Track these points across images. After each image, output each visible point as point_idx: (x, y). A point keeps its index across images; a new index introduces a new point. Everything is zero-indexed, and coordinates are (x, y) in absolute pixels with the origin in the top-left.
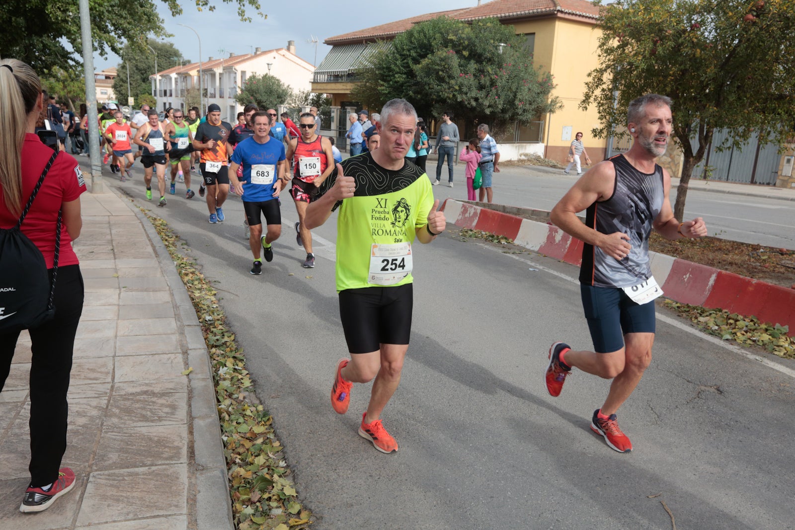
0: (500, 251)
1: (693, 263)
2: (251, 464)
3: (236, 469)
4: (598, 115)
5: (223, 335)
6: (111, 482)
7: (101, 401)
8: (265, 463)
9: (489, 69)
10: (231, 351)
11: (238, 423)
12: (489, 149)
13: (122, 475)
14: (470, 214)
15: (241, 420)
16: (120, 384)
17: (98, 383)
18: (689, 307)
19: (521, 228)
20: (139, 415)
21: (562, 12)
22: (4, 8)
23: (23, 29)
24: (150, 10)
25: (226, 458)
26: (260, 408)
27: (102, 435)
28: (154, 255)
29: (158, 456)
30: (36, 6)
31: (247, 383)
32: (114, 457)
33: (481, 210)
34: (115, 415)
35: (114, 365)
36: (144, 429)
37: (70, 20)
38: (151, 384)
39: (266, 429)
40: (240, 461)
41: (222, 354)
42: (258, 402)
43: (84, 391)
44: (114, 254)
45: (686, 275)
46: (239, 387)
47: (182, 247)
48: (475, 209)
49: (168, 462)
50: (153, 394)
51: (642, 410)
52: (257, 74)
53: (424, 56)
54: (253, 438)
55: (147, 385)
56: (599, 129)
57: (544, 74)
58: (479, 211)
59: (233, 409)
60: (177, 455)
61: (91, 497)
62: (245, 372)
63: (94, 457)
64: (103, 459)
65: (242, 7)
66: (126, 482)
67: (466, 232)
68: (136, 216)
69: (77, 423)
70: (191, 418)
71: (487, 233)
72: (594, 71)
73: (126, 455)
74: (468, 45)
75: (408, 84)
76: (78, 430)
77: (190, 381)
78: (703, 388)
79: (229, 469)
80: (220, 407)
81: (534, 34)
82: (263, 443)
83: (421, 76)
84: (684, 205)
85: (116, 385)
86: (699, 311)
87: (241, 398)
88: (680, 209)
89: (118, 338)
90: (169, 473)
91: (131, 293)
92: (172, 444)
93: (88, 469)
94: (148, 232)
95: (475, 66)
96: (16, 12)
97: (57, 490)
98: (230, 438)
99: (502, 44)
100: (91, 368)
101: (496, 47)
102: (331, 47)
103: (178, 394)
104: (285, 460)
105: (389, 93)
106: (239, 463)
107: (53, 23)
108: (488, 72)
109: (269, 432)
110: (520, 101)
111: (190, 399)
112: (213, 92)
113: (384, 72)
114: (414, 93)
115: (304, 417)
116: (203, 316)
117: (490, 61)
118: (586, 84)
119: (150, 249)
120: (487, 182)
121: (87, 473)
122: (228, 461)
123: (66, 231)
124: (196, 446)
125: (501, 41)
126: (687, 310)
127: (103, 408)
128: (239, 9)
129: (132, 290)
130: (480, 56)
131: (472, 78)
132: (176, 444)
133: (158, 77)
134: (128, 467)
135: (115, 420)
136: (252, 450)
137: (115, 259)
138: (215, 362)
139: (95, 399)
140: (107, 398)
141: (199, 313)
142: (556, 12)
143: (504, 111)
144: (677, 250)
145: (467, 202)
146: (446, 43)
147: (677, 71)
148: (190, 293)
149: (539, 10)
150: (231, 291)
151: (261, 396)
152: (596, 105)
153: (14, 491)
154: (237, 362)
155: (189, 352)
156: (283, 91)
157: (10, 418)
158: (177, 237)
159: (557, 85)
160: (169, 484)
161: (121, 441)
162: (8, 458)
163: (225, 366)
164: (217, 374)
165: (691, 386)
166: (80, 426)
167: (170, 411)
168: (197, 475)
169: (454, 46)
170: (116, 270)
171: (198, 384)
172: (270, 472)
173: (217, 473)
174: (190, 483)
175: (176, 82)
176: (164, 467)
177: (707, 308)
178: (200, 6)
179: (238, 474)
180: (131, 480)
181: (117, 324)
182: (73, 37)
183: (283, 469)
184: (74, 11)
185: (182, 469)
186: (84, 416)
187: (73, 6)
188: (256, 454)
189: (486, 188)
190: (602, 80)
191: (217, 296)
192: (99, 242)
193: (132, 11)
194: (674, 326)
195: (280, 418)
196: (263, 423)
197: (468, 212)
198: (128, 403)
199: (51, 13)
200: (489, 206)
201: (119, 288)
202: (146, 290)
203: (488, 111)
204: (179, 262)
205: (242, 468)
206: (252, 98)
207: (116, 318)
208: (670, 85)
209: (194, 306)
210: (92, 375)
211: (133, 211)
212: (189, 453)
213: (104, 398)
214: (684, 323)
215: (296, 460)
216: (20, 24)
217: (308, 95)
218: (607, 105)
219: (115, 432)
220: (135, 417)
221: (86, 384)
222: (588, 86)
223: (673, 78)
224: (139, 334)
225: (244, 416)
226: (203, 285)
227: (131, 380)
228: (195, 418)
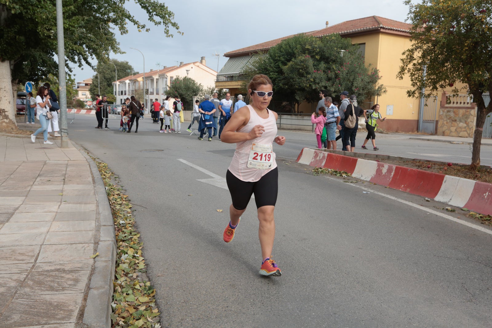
0: (342, 181)
1: (490, 184)
2: (132, 326)
4: (411, 82)
5: (131, 234)
7: (22, 276)
8: (143, 325)
9: (334, 67)
10: (134, 244)
11: (128, 294)
12: (333, 113)
14: (320, 157)
16: (40, 264)
17: (24, 263)
18: (490, 217)
19: (357, 165)
20: (47, 286)
21: (384, 28)
22: (12, 30)
23: (24, 44)
24: (111, 37)
25: (112, 320)
26: (148, 284)
27: (13, 300)
28: (92, 182)
29: (53, 317)
31: (142, 266)
32: (16, 317)
33: (328, 154)
34: (29, 286)
35: (40, 251)
36: (49, 296)
37: (52, 35)
38: (65, 264)
39: (150, 299)
40: (123, 324)
41: (127, 246)
42: (147, 280)
43: (10, 269)
44: (64, 182)
45: (486, 193)
46: (135, 269)
47: (115, 179)
48: (323, 154)
49: (60, 321)
50: (64, 271)
51: (458, 290)
52: (180, 77)
53: (289, 60)
55: (61, 264)
56: (412, 90)
57: (372, 69)
58: (326, 155)
59: (126, 284)
60: (69, 316)
62: (141, 258)
64: (7, 319)
65: (167, 28)
67: (317, 169)
68: (87, 160)
70: (88, 287)
71: (332, 170)
72: (407, 51)
73: (27, 316)
74: (319, 52)
75: (279, 79)
77: (95, 262)
80: (116, 282)
81: (364, 44)
82: (145, 310)
83: (287, 73)
85: (37, 265)
87: (135, 276)
88: (477, 147)
89: (49, 233)
91: (68, 205)
92: (68, 307)
94: (92, 170)
95: (324, 65)
96: (19, 33)
98: (119, 305)
99: (343, 51)
100: (21, 252)
101: (339, 53)
102: (228, 58)
103: (82, 271)
104: (160, 323)
106: (121, 325)
108: (334, 69)
109: (151, 302)
110: (356, 87)
111: (91, 275)
112: (152, 91)
113: (262, 71)
114: (283, 84)
115: (181, 290)
116: (118, 221)
117: (334, 61)
118: (401, 60)
119: (90, 179)
120: (332, 137)
122: (113, 323)
124: (86, 309)
125: (342, 48)
126: (489, 219)
127: (21, 281)
128: (165, 29)
129: (69, 203)
130: (328, 58)
131: (322, 73)
132: (70, 308)
133: (117, 83)
134: (25, 325)
135: (27, 290)
136: (135, 315)
138: (120, 251)
139: (17, 274)
140: (27, 273)
141: (116, 219)
142: (379, 29)
144: (476, 176)
145: (318, 150)
146: (304, 51)
147: (471, 43)
149: (368, 28)
150: (143, 206)
152: (410, 75)
154: (137, 251)
155: (100, 243)
156: (197, 87)
158: (112, 173)
161: (27, 305)
163: (127, 253)
164: (120, 259)
167: (73, 284)
169: (310, 53)
170: (62, 191)
171: (100, 264)
175: (129, 85)
176: (55, 325)
178: (140, 29)
181: (51, 224)
184: (55, 30)
186: (3, 287)
188: (137, 318)
189: (332, 141)
190: (413, 57)
191: (132, 209)
192: (56, 175)
193: (96, 33)
194: (479, 230)
195: (161, 292)
196: (148, 294)
197: (319, 157)
198: (41, 277)
199: (40, 31)
200: (334, 152)
201: (61, 202)
202: (80, 203)
203: (333, 95)
204: (110, 187)
206: (176, 92)
207: (52, 220)
208: (465, 54)
209: (112, 214)
210: (21, 258)
211: (85, 158)
212: (79, 315)
213: (24, 273)
214: (487, 228)
215: (169, 323)
216: (21, 40)
217: (213, 90)
218: (418, 75)
219: (24, 299)
220: (44, 287)
221: (14, 264)
222: (403, 62)
223: (467, 48)
224: (65, 230)
225: (134, 289)
226: (123, 202)
227: (50, 261)
228: (92, 289)
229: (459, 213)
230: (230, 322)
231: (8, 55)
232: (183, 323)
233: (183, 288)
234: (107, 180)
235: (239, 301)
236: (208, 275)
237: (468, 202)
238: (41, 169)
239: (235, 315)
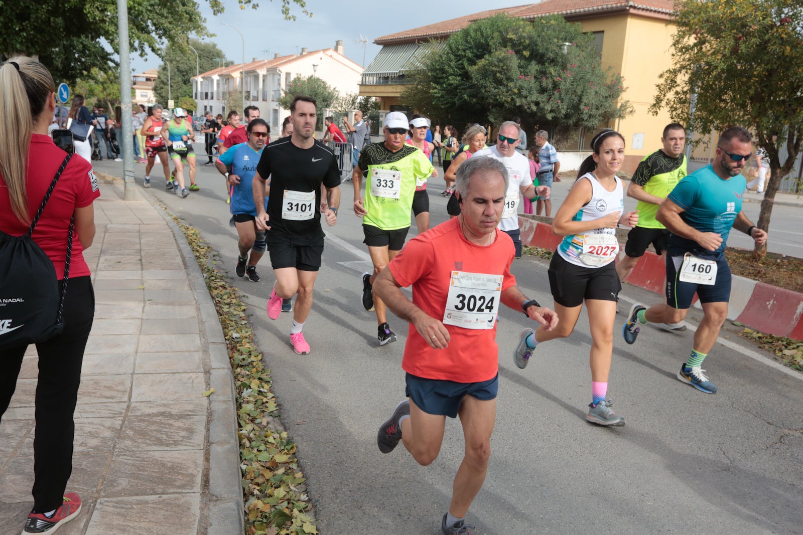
1: (777, 288)
2: (271, 496)
3: (253, 501)
5: (250, 354)
6: (118, 510)
7: (116, 421)
8: (285, 496)
9: (552, 70)
10: (258, 372)
11: (259, 451)
13: (131, 503)
14: (525, 228)
15: (262, 447)
16: (137, 404)
17: (114, 402)
18: (772, 338)
20: (154, 439)
21: (635, 8)
22: (43, 8)
23: (62, 30)
24: (193, 9)
25: (244, 489)
26: (284, 435)
27: (114, 459)
28: (183, 266)
29: (170, 483)
30: (75, 6)
31: (272, 406)
32: (123, 483)
33: (538, 224)
34: (129, 437)
35: (132, 383)
36: (158, 453)
37: (108, 20)
38: (170, 404)
39: (289, 458)
40: (258, 493)
41: (248, 375)
42: (281, 428)
43: (99, 411)
44: (142, 265)
45: (769, 301)
46: (263, 412)
47: (214, 258)
48: (530, 223)
49: (178, 491)
50: (171, 416)
51: (713, 454)
52: (302, 76)
53: (480, 57)
54: (273, 466)
55: (164, 405)
57: (613, 76)
58: (535, 226)
59: (255, 434)
60: (190, 484)
61: (96, 525)
62: (270, 395)
63: (102, 482)
64: (112, 485)
65: (287, 5)
66: (134, 511)
68: (167, 224)
69: (89, 445)
70: (208, 442)
71: (543, 249)
72: (666, 72)
73: (137, 481)
74: (529, 45)
75: (462, 87)
76: (88, 452)
77: (210, 403)
78: (786, 431)
79: (246, 501)
80: (241, 432)
81: (603, 32)
82: (284, 474)
83: (477, 78)
84: (768, 221)
85: (133, 405)
86: (784, 343)
87: (264, 423)
89: (138, 354)
90: (180, 503)
91: (156, 306)
92: (187, 470)
93: (96, 495)
94: (179, 242)
95: (537, 67)
96: (54, 12)
97: (61, 516)
98: (250, 466)
99: (567, 44)
100: (108, 385)
101: (560, 47)
102: (381, 47)
103: (196, 416)
104: (307, 493)
105: (442, 96)
106: (257, 495)
107: (92, 23)
108: (551, 74)
109: (292, 462)
110: (586, 105)
111: (209, 422)
112: (255, 95)
113: (437, 74)
114: (470, 96)
115: (331, 446)
116: (230, 333)
117: (553, 61)
118: (658, 86)
119: (179, 260)
121: (94, 499)
122: (246, 492)
123: (78, 240)
124: (211, 474)
125: (565, 40)
126: (771, 341)
127: (117, 429)
128: (283, 7)
129: (157, 304)
130: (543, 56)
131: (533, 81)
132: (190, 471)
133: (199, 79)
134: (137, 495)
135: (128, 443)
136: (273, 481)
137: (142, 270)
138: (239, 383)
139: (110, 419)
140: (121, 418)
141: (226, 330)
142: (628, 8)
143: (567, 116)
144: (759, 272)
146: (505, 42)
147: (763, 71)
148: (218, 308)
149: (609, 6)
150: (261, 307)
151: (286, 421)
152: (669, 109)
153: (17, 515)
154: (263, 384)
155: (212, 371)
156: (329, 93)
157: (20, 437)
158: (209, 247)
159: (627, 88)
160: (179, 515)
161: (133, 466)
162: (14, 480)
163: (250, 387)
164: (241, 396)
165: (771, 428)
166: (91, 448)
167: (187, 435)
168: (210, 507)
169: (514, 46)
170: (142, 282)
171: (218, 406)
172: (290, 506)
173: (232, 505)
174: (202, 515)
175: (218, 84)
176: (176, 495)
177: (793, 340)
178: (243, 4)
179: (255, 506)
180: (140, 509)
181: (138, 339)
182: (111, 37)
183: (304, 503)
184: (112, 11)
185: (195, 499)
186: (97, 437)
187: (111, 5)
188: (275, 485)
189: (545, 201)
190: (676, 82)
191: (247, 312)
192: (127, 252)
193: (173, 10)
194: (754, 360)
195: (304, 447)
196: (286, 451)
197: (523, 226)
198: (143, 425)
199: (89, 12)
200: (547, 219)
201: (144, 301)
202: (172, 304)
203: (549, 117)
204: (209, 274)
205: (260, 501)
207: (138, 333)
208: (753, 87)
209: (221, 322)
210: (108, 393)
211: (165, 220)
212: (203, 482)
213: (119, 418)
214: (765, 356)
215: (319, 494)
216: (58, 24)
217: (355, 98)
218: (681, 110)
219: (127, 456)
220: (149, 440)
221: (101, 403)
222: (659, 89)
223: (757, 79)
224: (160, 351)
225: (266, 443)
226: (232, 300)
227: (148, 400)
228: (213, 443)
229: (728, 330)
230: (401, 495)
231: (37, 47)
232: (338, 495)
233: (334, 442)
234: (203, 260)
235: (412, 464)
236: (366, 424)
237: (743, 313)
238: (102, 239)
239: (407, 484)
